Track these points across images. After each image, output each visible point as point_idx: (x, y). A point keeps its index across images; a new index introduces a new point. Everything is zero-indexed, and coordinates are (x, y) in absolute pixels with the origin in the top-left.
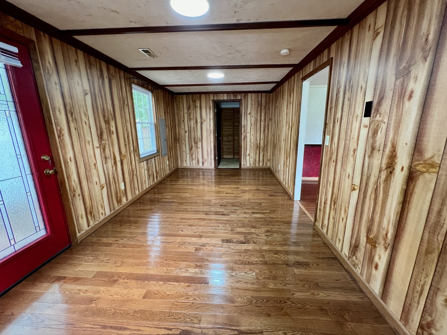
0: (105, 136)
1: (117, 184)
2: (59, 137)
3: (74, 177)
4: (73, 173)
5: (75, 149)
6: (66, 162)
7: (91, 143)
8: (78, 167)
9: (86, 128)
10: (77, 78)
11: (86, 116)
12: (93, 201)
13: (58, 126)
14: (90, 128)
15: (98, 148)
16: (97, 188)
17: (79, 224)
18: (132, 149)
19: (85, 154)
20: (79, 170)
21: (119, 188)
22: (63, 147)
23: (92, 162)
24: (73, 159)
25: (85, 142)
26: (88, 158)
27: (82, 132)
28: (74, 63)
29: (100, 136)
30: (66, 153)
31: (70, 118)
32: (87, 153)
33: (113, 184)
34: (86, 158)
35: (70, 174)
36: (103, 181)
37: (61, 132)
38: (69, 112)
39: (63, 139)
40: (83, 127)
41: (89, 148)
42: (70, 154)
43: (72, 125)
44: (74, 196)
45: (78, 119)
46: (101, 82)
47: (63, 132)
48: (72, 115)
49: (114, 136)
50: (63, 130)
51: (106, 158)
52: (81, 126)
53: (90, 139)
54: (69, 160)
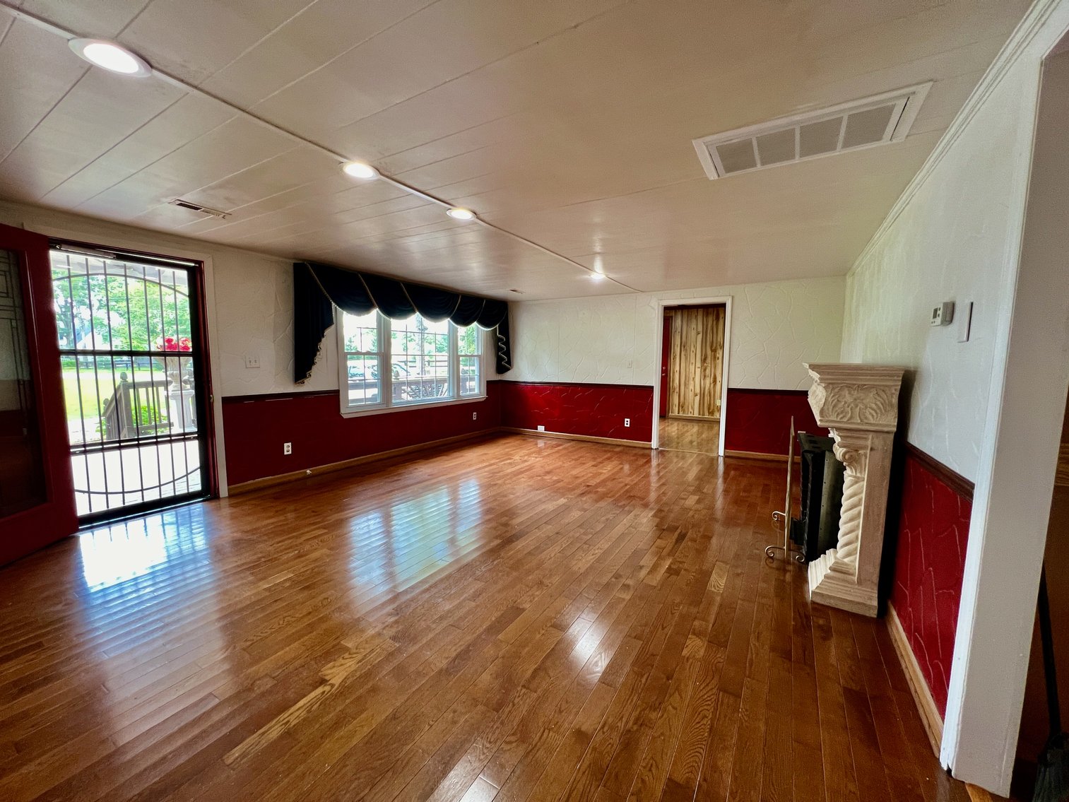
0: (709, 360)
1: (712, 399)
2: (673, 359)
3: (677, 381)
5: (681, 367)
6: (674, 373)
7: (694, 365)
9: (693, 355)
10: (694, 325)
11: (694, 347)
12: (686, 400)
13: (675, 353)
14: (696, 355)
15: (699, 368)
16: (691, 394)
19: (688, 370)
21: (714, 402)
22: (674, 364)
23: (692, 376)
24: (678, 371)
25: (689, 363)
27: (689, 357)
28: (694, 318)
29: (704, 360)
31: (682, 349)
34: (688, 373)
35: (674, 379)
36: (698, 391)
40: (690, 354)
41: (692, 368)
42: (677, 368)
44: (674, 391)
45: (688, 349)
48: (684, 347)
51: (705, 376)
53: (694, 362)
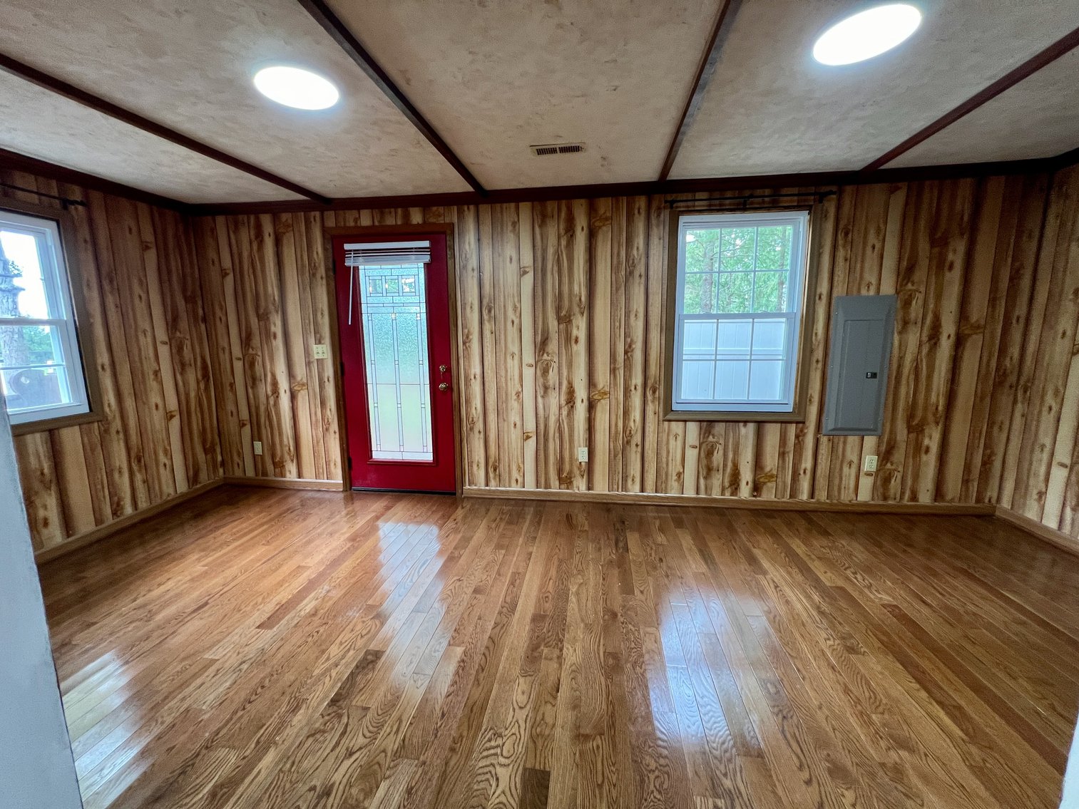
0: (553, 346)
1: (567, 445)
2: (464, 343)
3: (477, 402)
4: (475, 398)
5: (486, 363)
6: (467, 379)
7: (516, 357)
8: (486, 391)
9: (512, 332)
10: (510, 251)
11: (515, 311)
12: (502, 450)
13: (466, 328)
14: (521, 331)
15: (531, 366)
16: (515, 435)
17: (471, 473)
18: (637, 379)
19: (502, 372)
20: (486, 395)
21: (571, 455)
22: (468, 357)
23: (513, 387)
24: (478, 377)
25: (505, 354)
26: (506, 380)
27: (503, 337)
28: (510, 228)
29: (541, 346)
30: (470, 366)
31: (486, 317)
32: (507, 371)
33: (554, 440)
34: (503, 380)
35: (471, 397)
36: (530, 425)
37: (467, 337)
38: (487, 307)
39: (469, 346)
40: (505, 330)
41: (513, 365)
42: (476, 369)
43: (487, 327)
44: (472, 429)
45: (501, 317)
46: (564, 243)
47: (471, 337)
48: (490, 311)
49: (580, 349)
50: (472, 334)
51: (546, 388)
52: (502, 327)
53: (516, 350)
54: (472, 377)
